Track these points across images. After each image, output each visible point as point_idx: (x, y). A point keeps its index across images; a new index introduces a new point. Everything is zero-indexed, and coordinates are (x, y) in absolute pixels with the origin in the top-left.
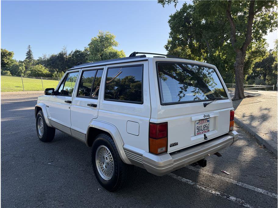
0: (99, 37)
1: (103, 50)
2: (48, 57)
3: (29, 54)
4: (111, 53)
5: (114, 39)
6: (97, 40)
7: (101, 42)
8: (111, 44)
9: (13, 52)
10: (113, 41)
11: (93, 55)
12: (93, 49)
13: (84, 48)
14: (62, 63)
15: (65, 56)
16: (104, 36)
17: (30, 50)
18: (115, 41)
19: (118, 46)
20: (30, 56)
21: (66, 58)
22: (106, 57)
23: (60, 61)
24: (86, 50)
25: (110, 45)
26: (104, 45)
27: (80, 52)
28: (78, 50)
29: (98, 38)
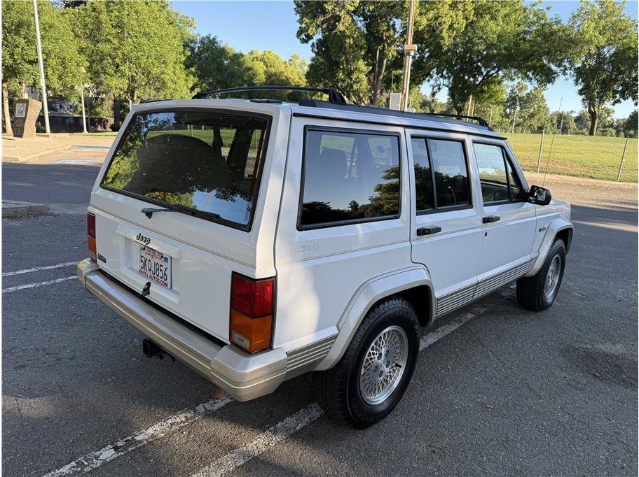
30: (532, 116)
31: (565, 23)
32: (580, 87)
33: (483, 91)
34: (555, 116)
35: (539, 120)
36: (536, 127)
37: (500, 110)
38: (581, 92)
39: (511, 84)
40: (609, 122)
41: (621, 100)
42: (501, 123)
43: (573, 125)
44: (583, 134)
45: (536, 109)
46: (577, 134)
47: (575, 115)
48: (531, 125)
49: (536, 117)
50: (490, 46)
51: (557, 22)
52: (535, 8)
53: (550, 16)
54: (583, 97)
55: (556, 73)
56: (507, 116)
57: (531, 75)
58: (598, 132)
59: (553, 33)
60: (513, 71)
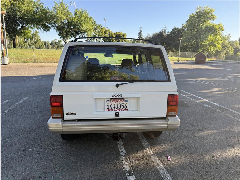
0: (197, 13)
1: (199, 25)
2: (151, 35)
3: (140, 34)
4: (207, 27)
5: (213, 13)
6: (194, 17)
7: (198, 18)
8: (208, 18)
9: (125, 34)
10: (211, 15)
11: (188, 31)
12: (189, 26)
13: (182, 25)
14: (161, 40)
15: (164, 34)
16: (202, 12)
17: (141, 31)
18: (214, 15)
19: (216, 19)
20: (141, 35)
21: (165, 36)
22: (202, 31)
23: (159, 38)
24: (183, 27)
25: (207, 20)
26: (200, 20)
27: (177, 29)
28: (176, 27)
29: (195, 14)
30: (36, 42)
31: (51, 10)
32: (58, 33)
33: (22, 32)
34: (43, 43)
35: (39, 44)
36: (38, 46)
37: (22, 40)
38: (59, 35)
39: (32, 30)
40: (62, 45)
41: (71, 38)
42: (24, 45)
43: (50, 46)
44: (54, 49)
45: (37, 40)
46: (52, 49)
47: (50, 42)
48: (36, 46)
49: (38, 43)
50: (24, 15)
51: (48, 9)
52: (38, 3)
53: (45, 7)
54: (60, 36)
55: (50, 27)
56: (26, 42)
57: (40, 28)
58: (59, 48)
59: (47, 13)
60: (32, 25)
